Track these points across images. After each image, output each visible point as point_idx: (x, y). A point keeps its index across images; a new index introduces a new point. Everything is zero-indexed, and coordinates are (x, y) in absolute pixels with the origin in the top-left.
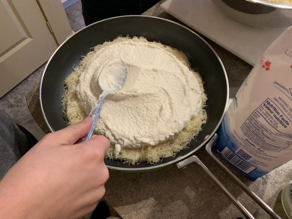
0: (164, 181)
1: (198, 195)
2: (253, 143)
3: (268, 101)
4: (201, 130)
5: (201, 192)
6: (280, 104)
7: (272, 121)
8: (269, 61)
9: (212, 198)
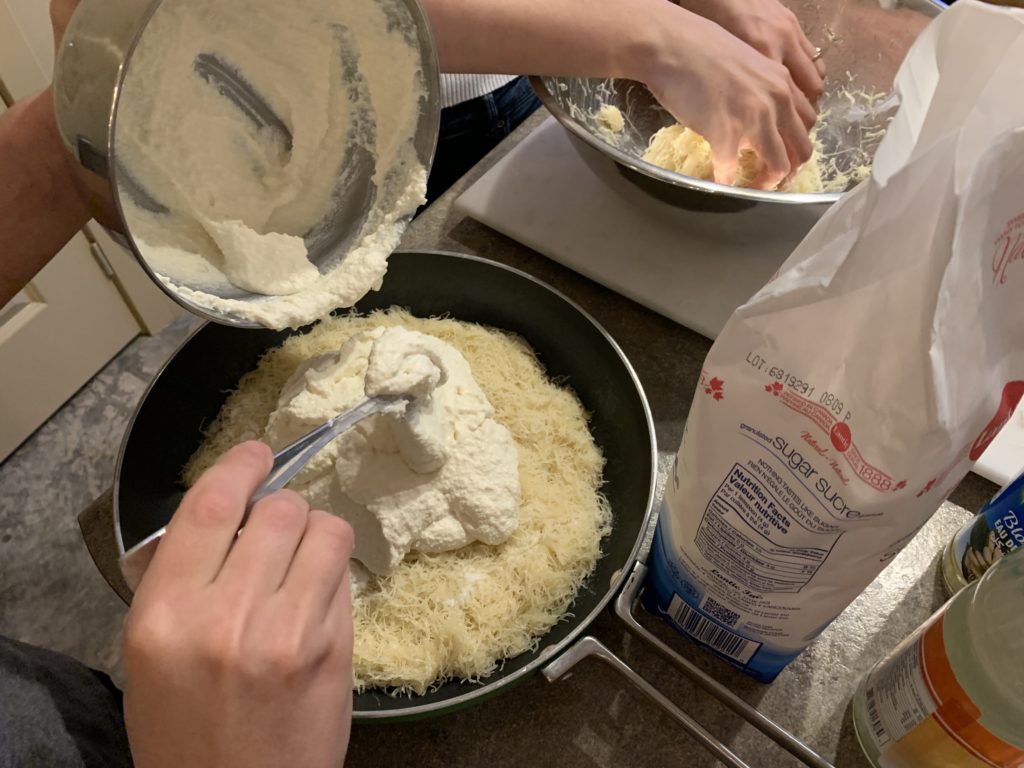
0: (522, 723)
1: (623, 747)
2: (730, 579)
3: (737, 471)
4: (600, 557)
5: (631, 738)
6: (764, 475)
7: (756, 519)
8: (719, 379)
9: (663, 750)
